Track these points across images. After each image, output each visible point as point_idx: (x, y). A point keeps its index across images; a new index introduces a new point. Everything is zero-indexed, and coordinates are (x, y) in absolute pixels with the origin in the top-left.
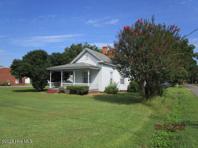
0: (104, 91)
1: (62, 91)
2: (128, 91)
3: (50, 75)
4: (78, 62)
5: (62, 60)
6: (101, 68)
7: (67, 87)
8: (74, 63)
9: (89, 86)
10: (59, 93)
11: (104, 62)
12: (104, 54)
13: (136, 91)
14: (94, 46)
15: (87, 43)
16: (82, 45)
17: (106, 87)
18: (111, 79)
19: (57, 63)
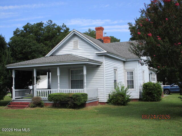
0: (107, 101)
1: (38, 104)
2: (140, 100)
3: (13, 76)
4: (60, 53)
5: (30, 50)
6: (101, 63)
7: (49, 96)
8: (52, 55)
9: (85, 92)
10: (34, 107)
11: (108, 52)
12: (99, 40)
13: (155, 99)
14: (63, 26)
15: (51, 22)
16: (44, 25)
17: (109, 95)
18: (115, 81)
19: (20, 56)
